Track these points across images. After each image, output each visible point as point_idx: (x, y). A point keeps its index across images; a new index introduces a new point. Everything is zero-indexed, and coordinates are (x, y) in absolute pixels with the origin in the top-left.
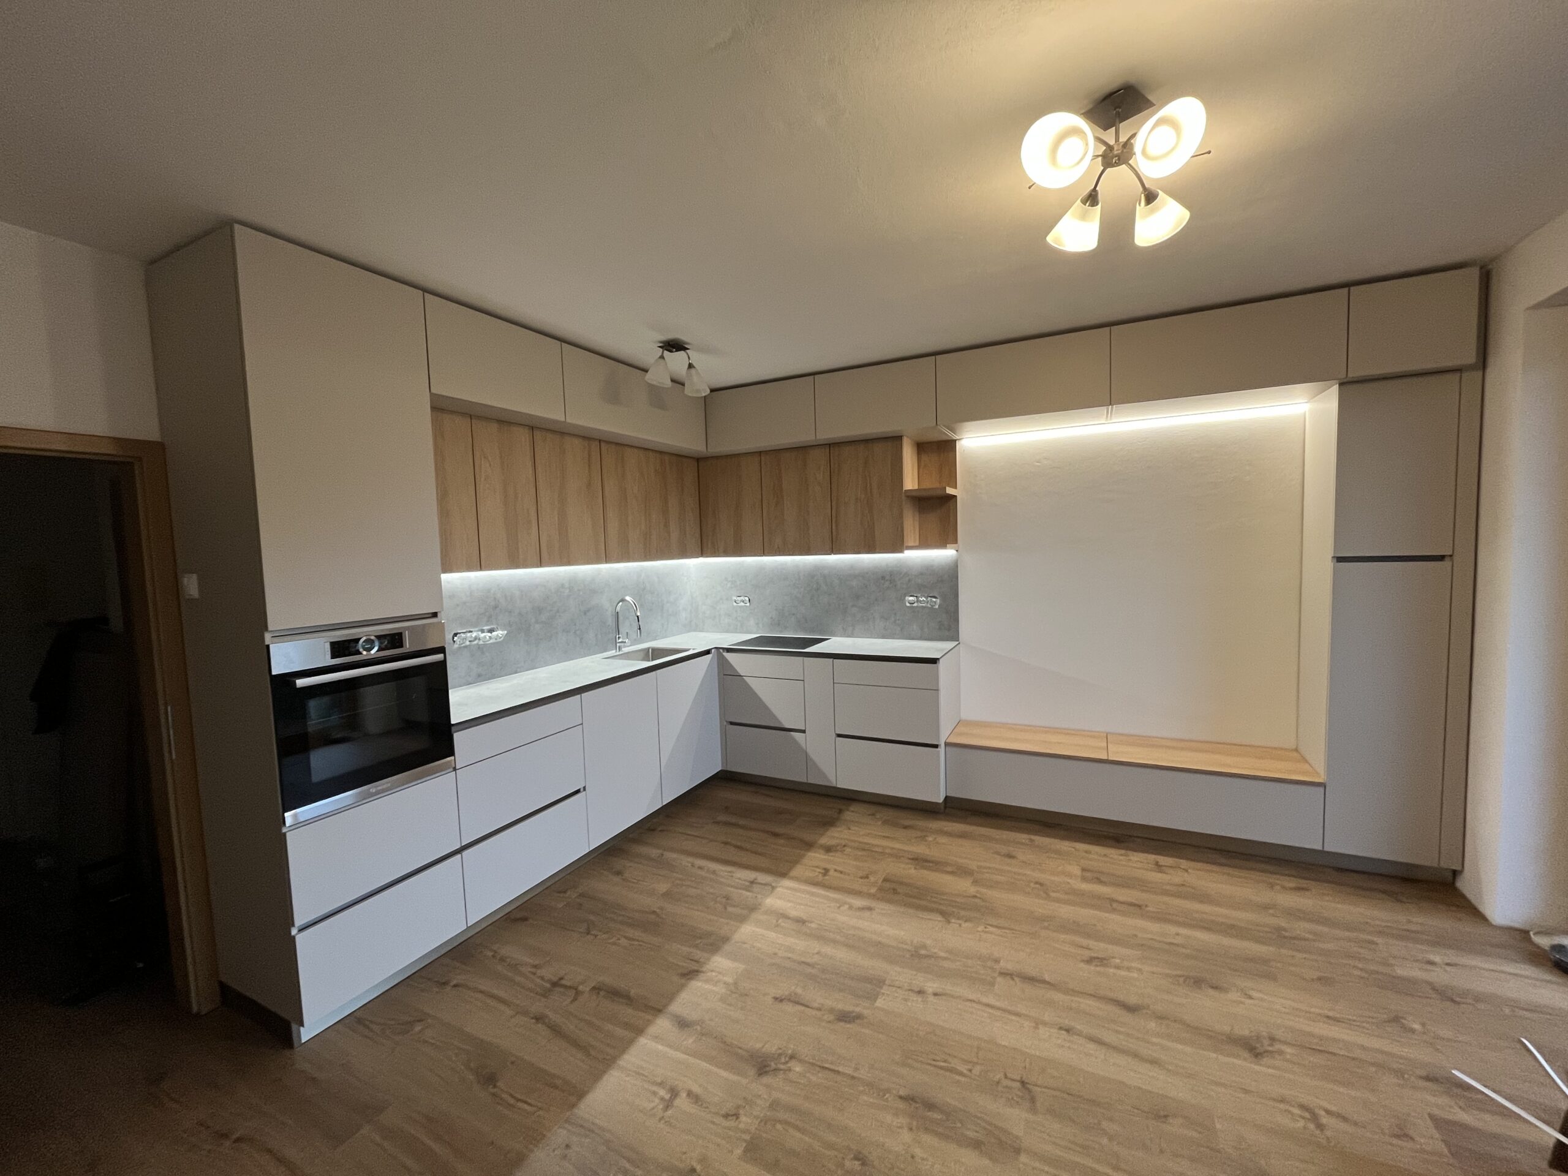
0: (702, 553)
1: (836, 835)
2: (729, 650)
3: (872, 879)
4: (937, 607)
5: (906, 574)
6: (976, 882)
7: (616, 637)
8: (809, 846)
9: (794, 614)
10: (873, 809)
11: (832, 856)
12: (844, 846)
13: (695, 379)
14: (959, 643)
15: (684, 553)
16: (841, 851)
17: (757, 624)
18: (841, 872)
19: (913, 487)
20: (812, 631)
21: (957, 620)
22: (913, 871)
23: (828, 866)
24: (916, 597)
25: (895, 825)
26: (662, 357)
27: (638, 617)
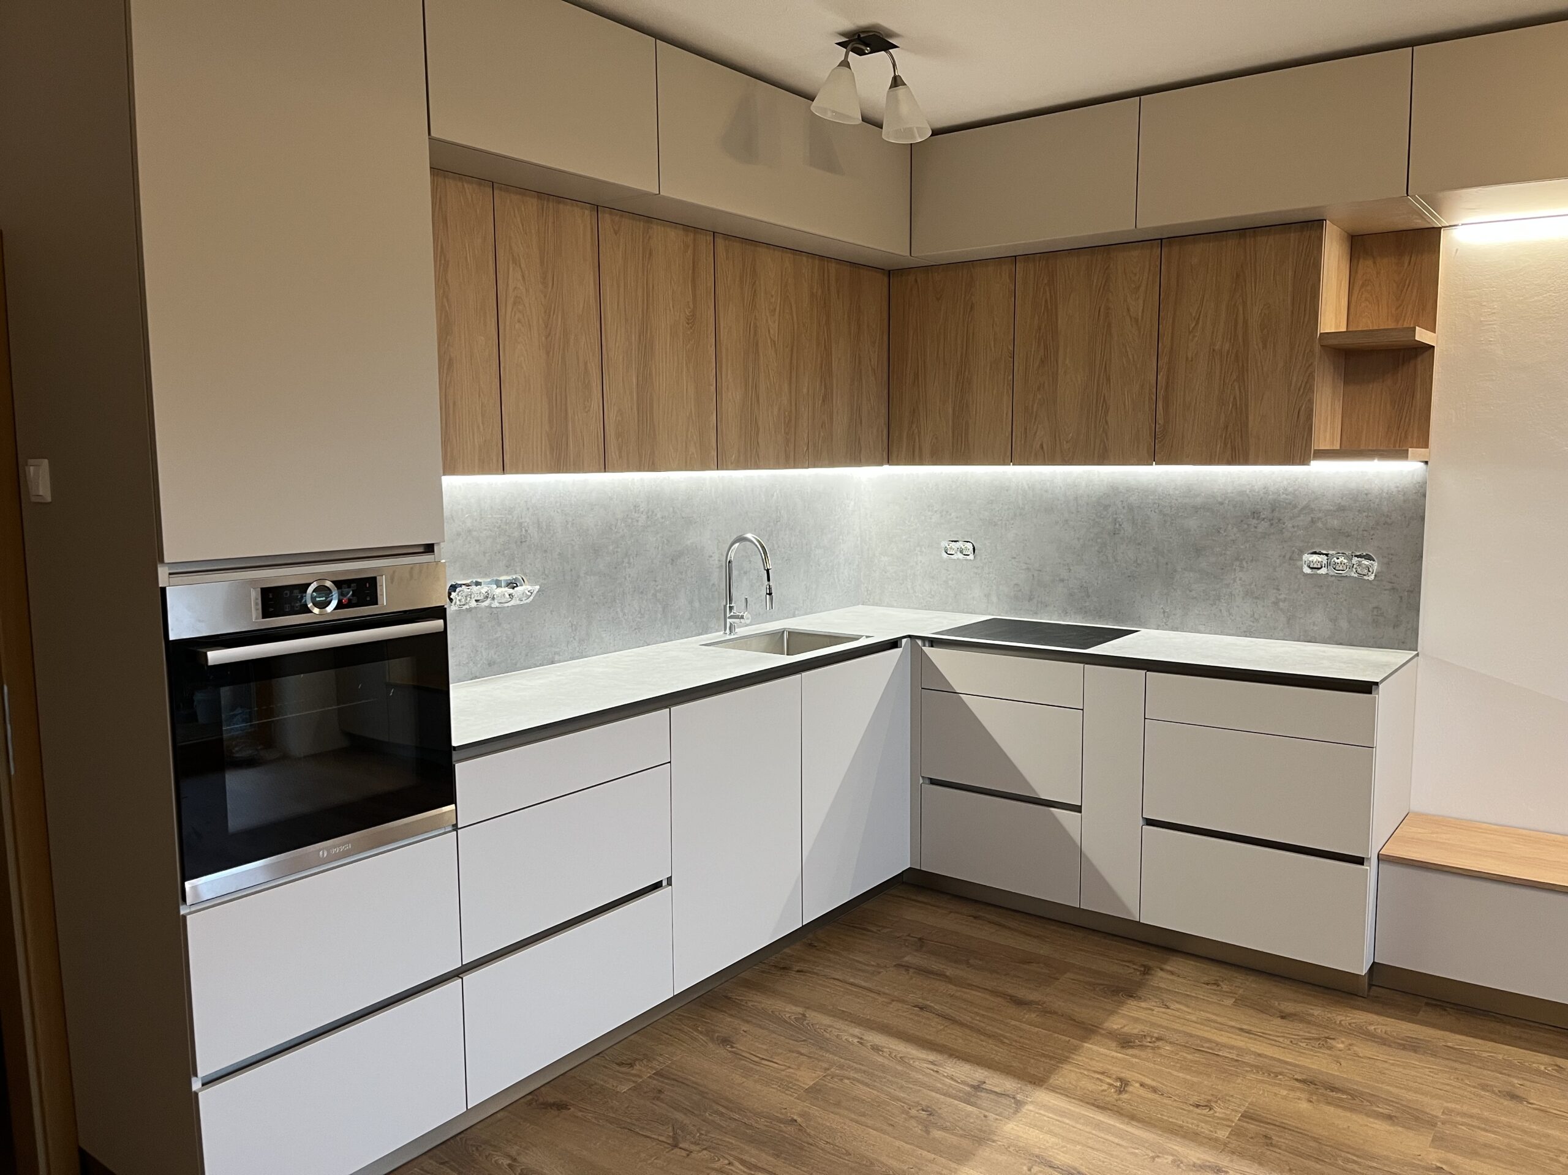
0: (889, 457)
1: (1142, 1015)
2: (933, 642)
3: (1219, 1111)
4: (1372, 577)
5: (1307, 509)
6: (1442, 1139)
7: (725, 606)
8: (1088, 1030)
9: (1062, 580)
10: (1215, 972)
11: (1133, 1056)
12: (1159, 1039)
13: (904, 109)
14: (1417, 655)
15: (855, 457)
16: (1153, 1048)
17: (988, 596)
18: (1155, 1090)
19: (1337, 326)
20: (1100, 615)
21: (1414, 608)
22: (1304, 1105)
23: (1126, 1074)
24: (1327, 555)
25: (1263, 1009)
26: (845, 64)
27: (768, 571)
